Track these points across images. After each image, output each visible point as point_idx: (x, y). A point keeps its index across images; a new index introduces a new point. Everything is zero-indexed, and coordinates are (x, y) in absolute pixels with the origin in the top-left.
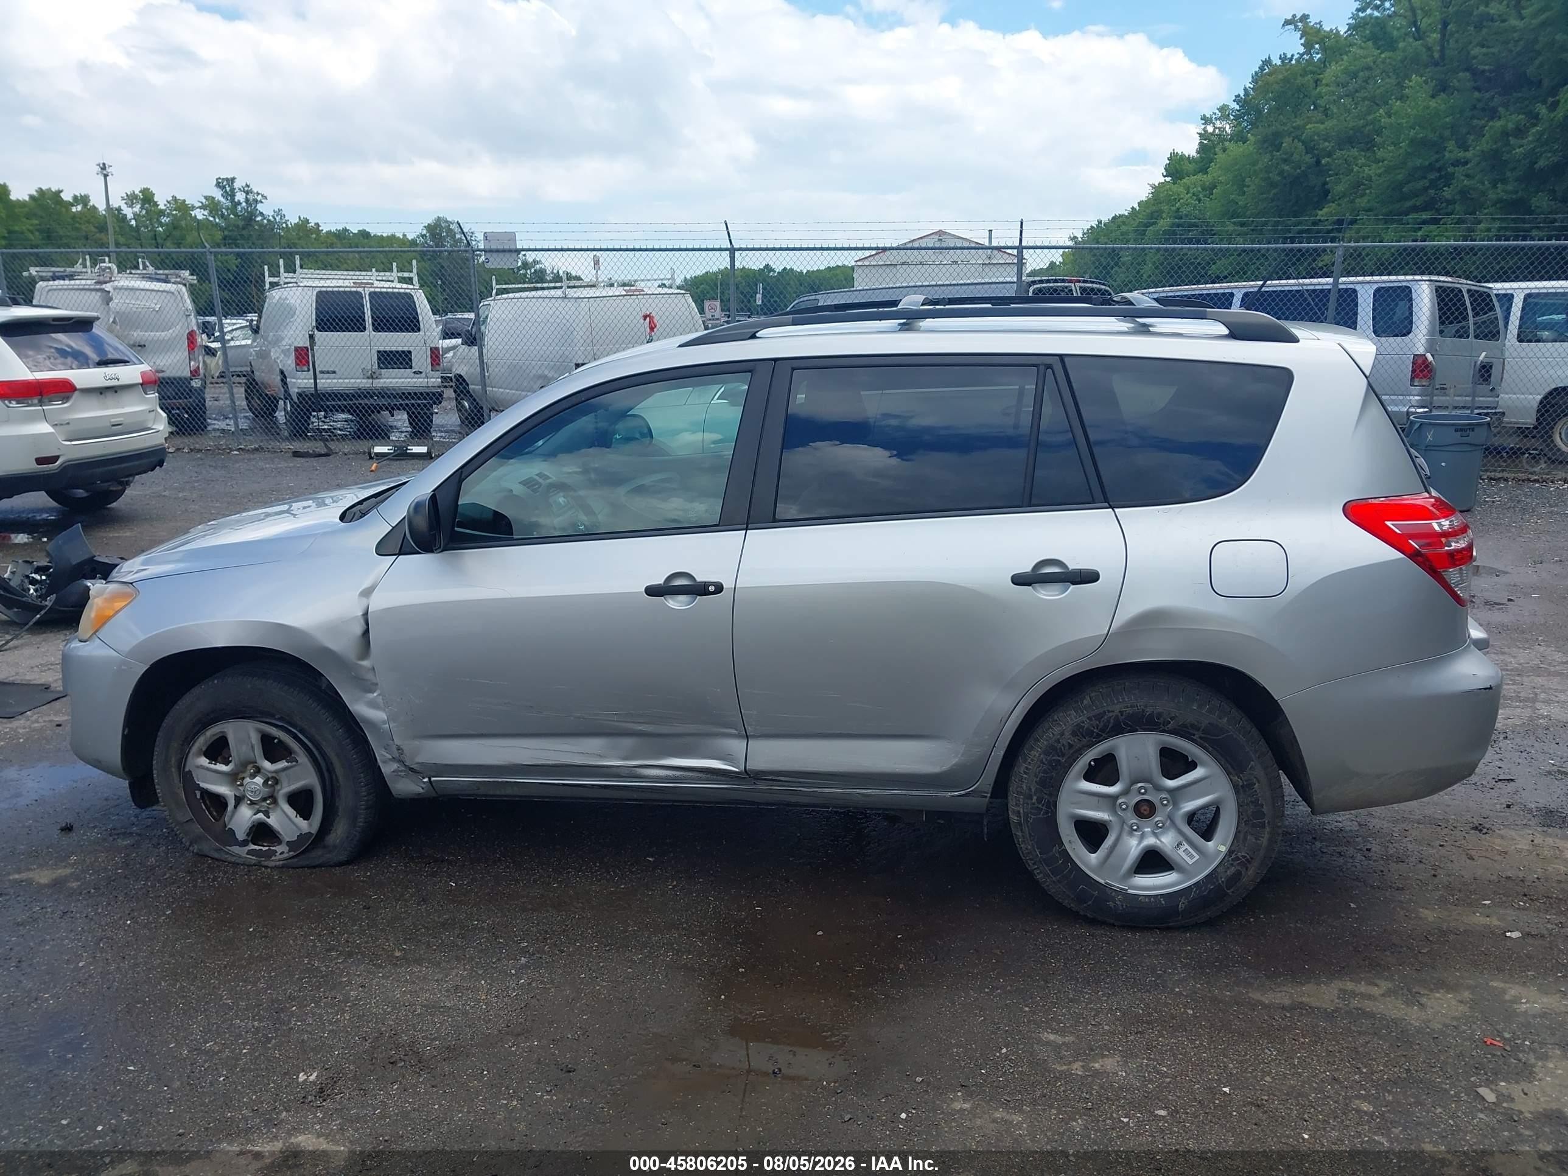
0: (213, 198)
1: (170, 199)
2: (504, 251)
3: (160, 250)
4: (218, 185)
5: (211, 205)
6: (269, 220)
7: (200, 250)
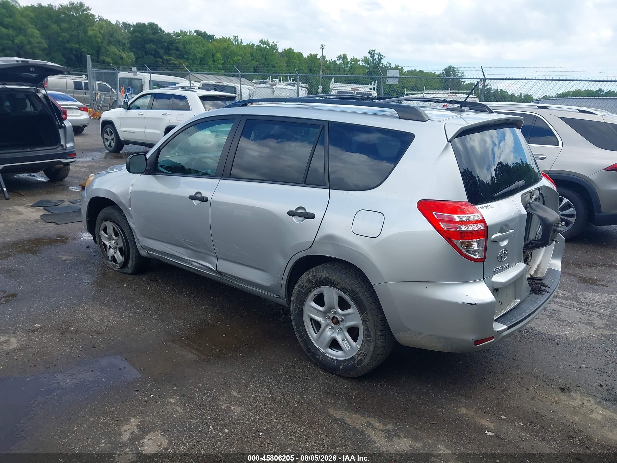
0: (367, 57)
1: (352, 57)
2: (393, 77)
3: (290, 74)
4: (369, 52)
5: (366, 60)
6: (385, 66)
7: (295, 75)
